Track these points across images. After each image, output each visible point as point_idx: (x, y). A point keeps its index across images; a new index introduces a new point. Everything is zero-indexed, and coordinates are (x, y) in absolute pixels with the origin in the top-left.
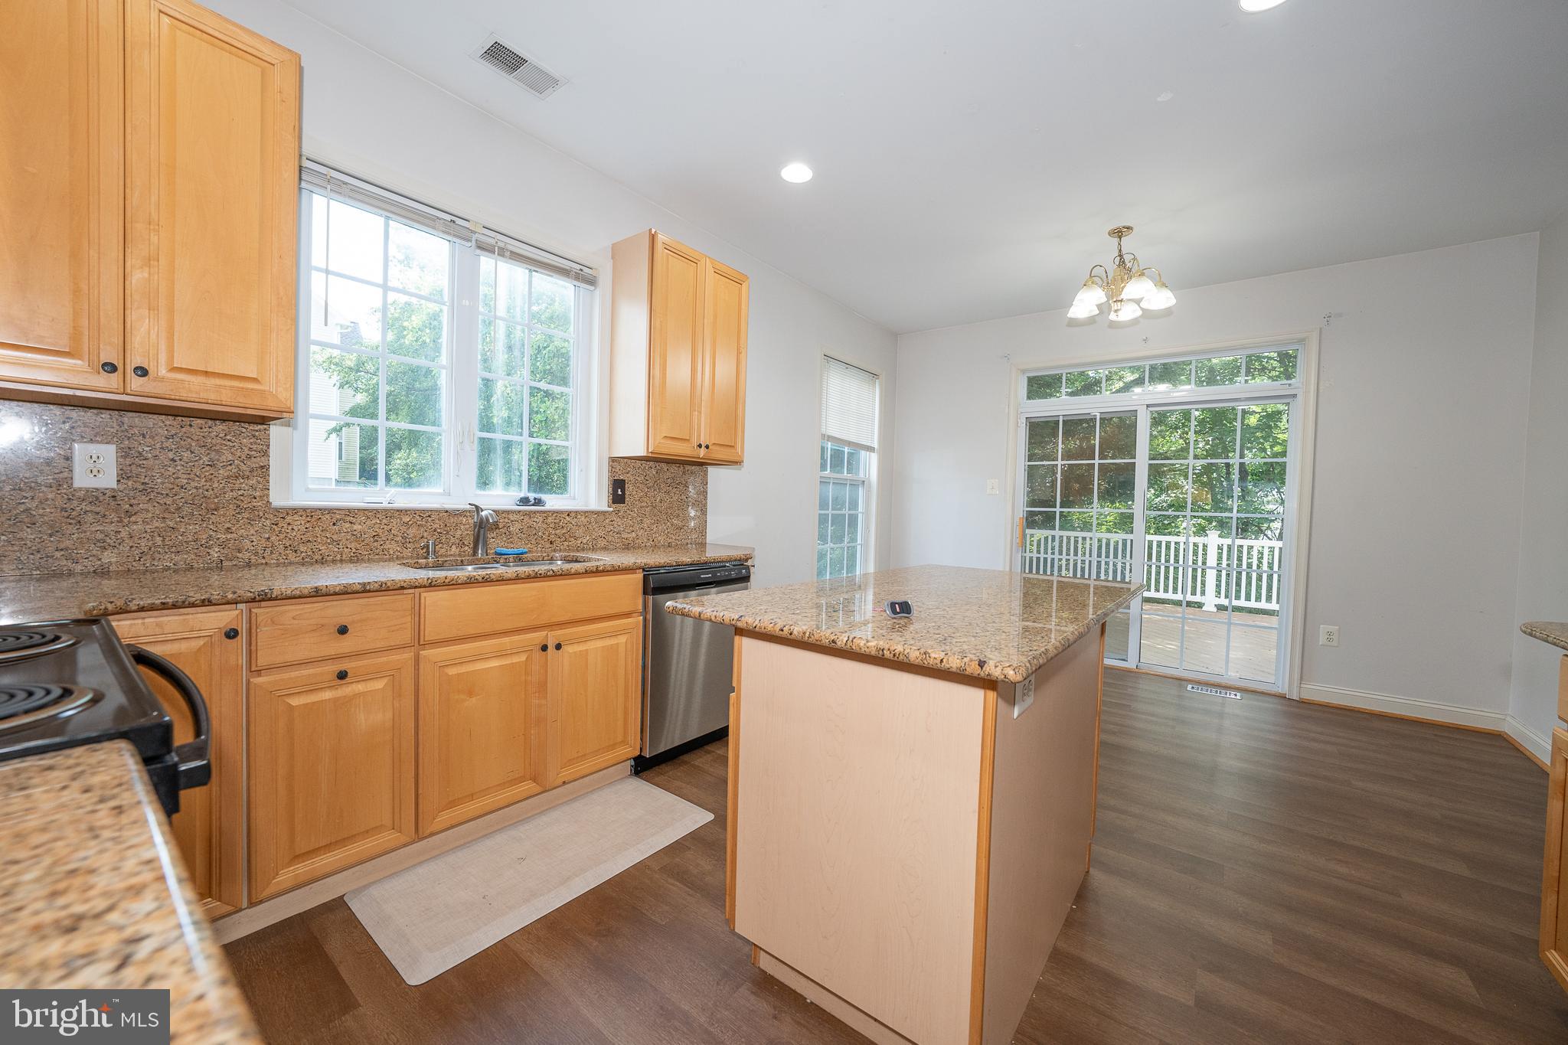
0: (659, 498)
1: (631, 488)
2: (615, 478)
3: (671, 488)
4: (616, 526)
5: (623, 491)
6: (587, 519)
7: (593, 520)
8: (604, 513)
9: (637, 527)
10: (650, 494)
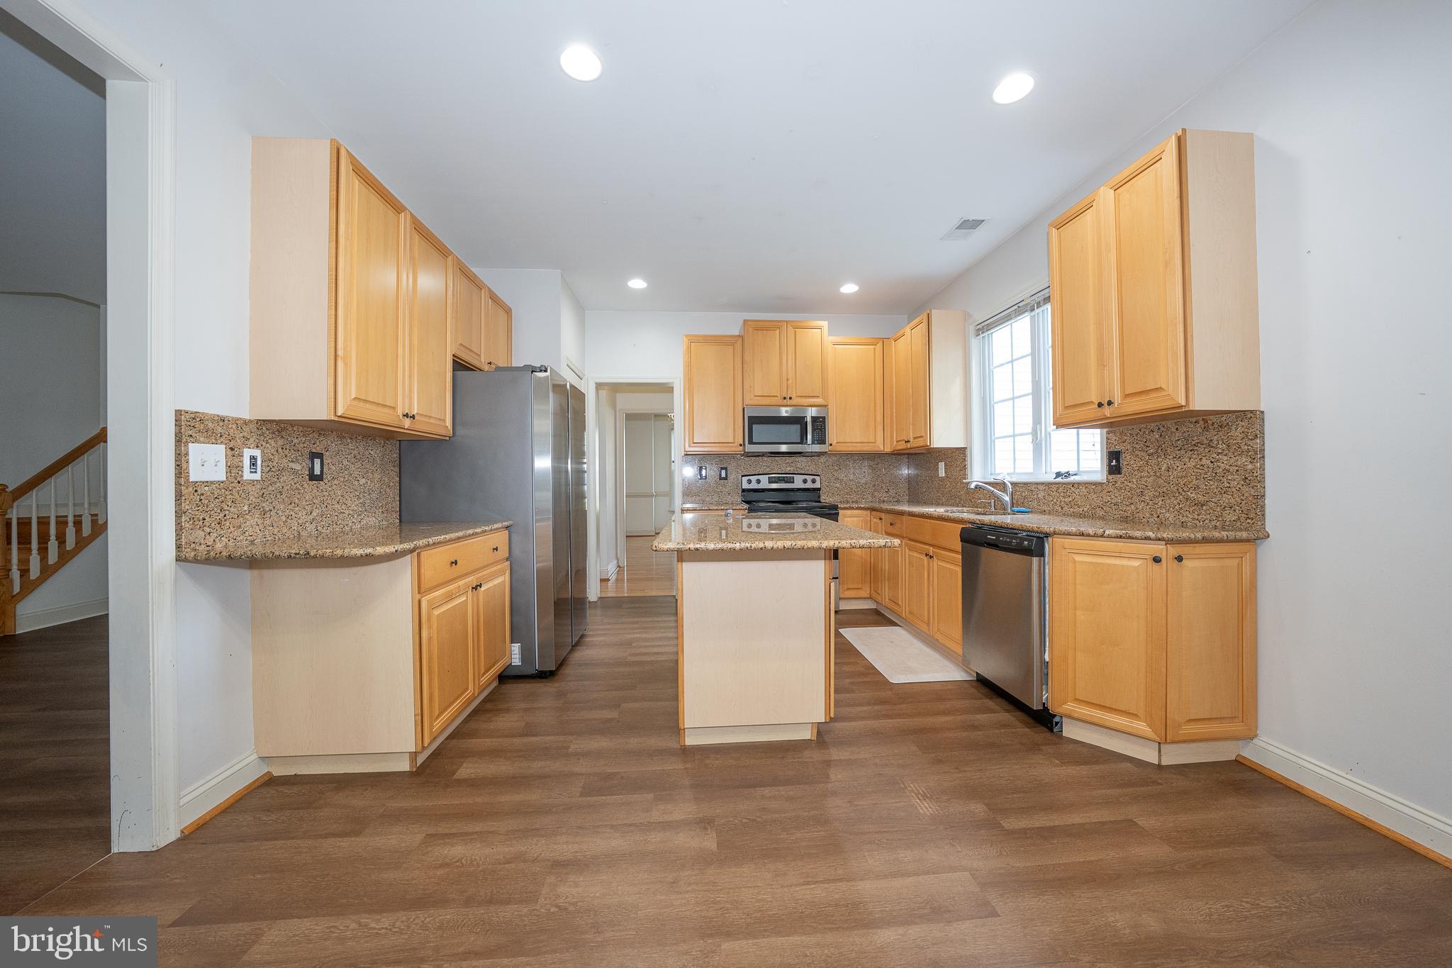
0: (1165, 465)
1: (1128, 458)
2: (1111, 450)
3: (1183, 452)
4: (1113, 497)
5: (1118, 461)
6: (1087, 489)
7: (1092, 491)
8: (1101, 484)
9: (1136, 499)
10: (1153, 462)
